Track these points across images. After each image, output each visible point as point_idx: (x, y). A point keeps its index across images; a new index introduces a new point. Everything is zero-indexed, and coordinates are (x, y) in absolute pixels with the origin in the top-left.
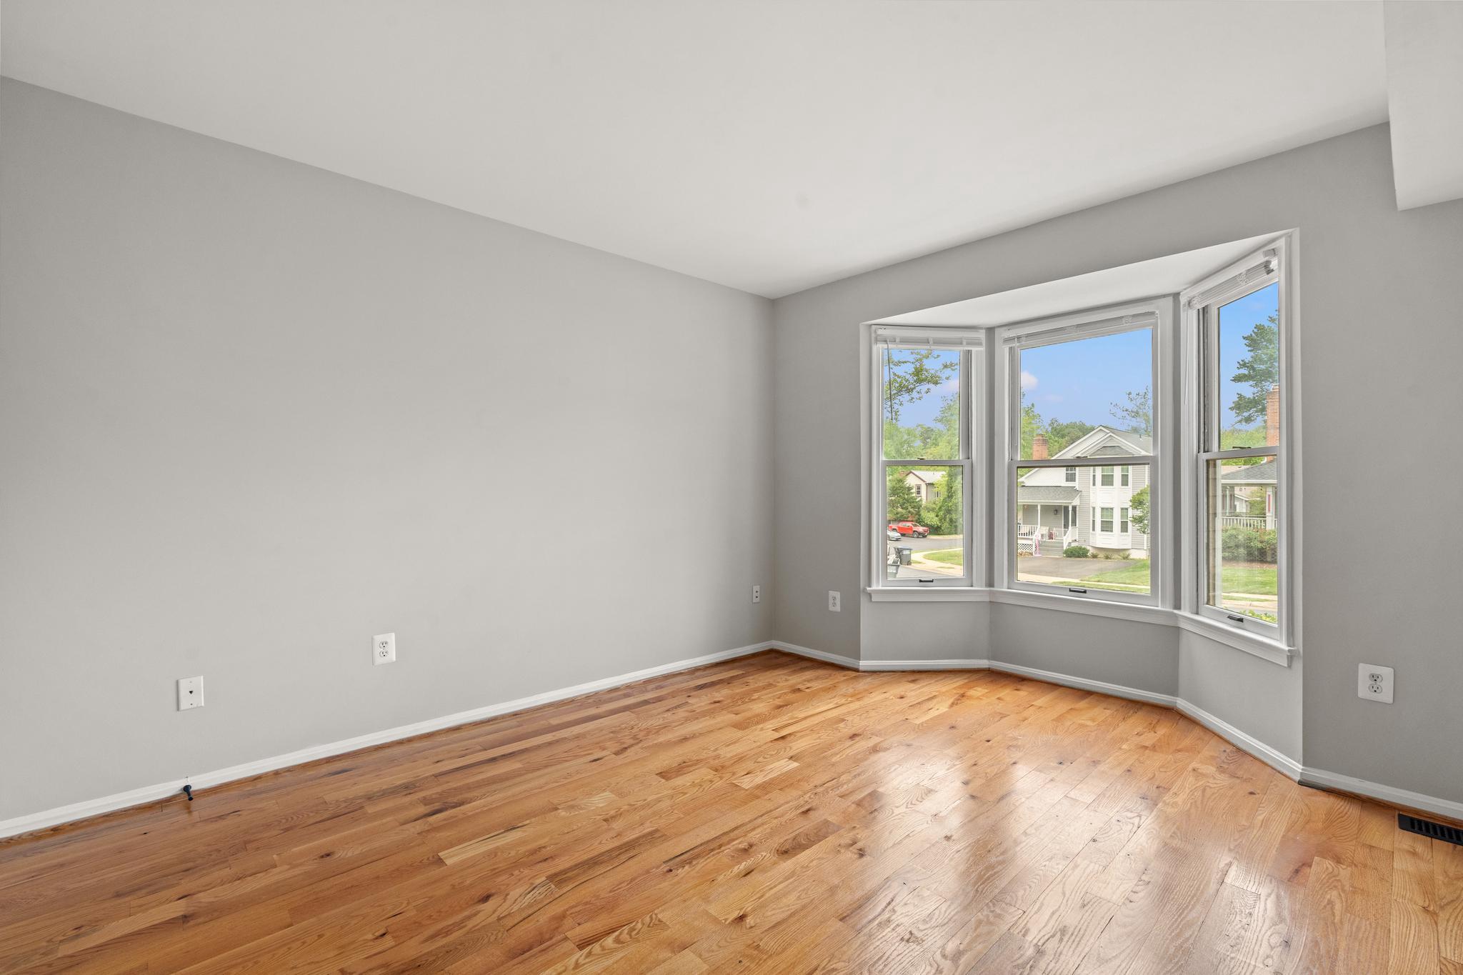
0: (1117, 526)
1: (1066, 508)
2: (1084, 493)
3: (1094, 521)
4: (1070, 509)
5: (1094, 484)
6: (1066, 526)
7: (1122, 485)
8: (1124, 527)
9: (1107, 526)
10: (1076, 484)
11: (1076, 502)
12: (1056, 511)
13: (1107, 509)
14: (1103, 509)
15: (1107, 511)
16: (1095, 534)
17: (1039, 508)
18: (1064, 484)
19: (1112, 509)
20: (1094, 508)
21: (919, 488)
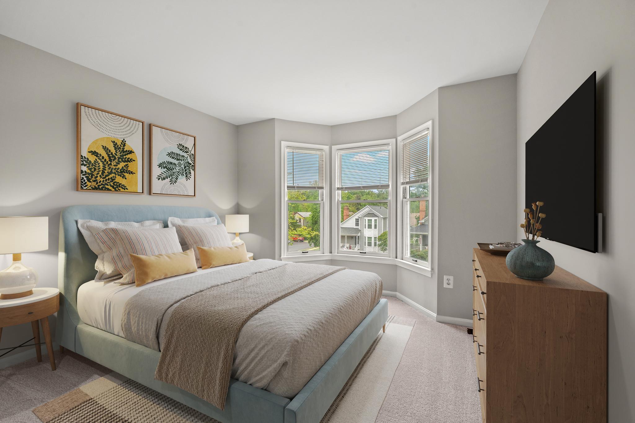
0: (373, 244)
1: (356, 237)
2: (362, 231)
3: (365, 242)
4: (357, 237)
5: (365, 228)
6: (356, 244)
7: (375, 228)
8: (375, 245)
9: (370, 244)
10: (359, 227)
11: (359, 235)
12: (352, 237)
13: (370, 237)
14: (368, 237)
15: (370, 238)
16: (365, 247)
17: (346, 237)
18: (355, 227)
19: (371, 237)
20: (365, 237)
21: (300, 219)
